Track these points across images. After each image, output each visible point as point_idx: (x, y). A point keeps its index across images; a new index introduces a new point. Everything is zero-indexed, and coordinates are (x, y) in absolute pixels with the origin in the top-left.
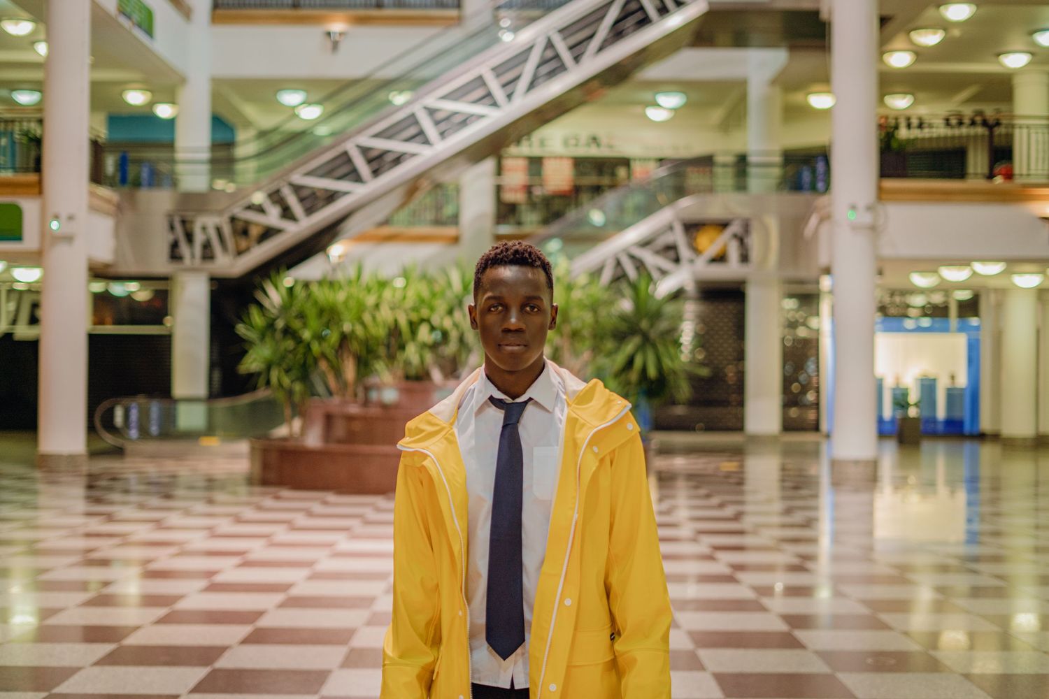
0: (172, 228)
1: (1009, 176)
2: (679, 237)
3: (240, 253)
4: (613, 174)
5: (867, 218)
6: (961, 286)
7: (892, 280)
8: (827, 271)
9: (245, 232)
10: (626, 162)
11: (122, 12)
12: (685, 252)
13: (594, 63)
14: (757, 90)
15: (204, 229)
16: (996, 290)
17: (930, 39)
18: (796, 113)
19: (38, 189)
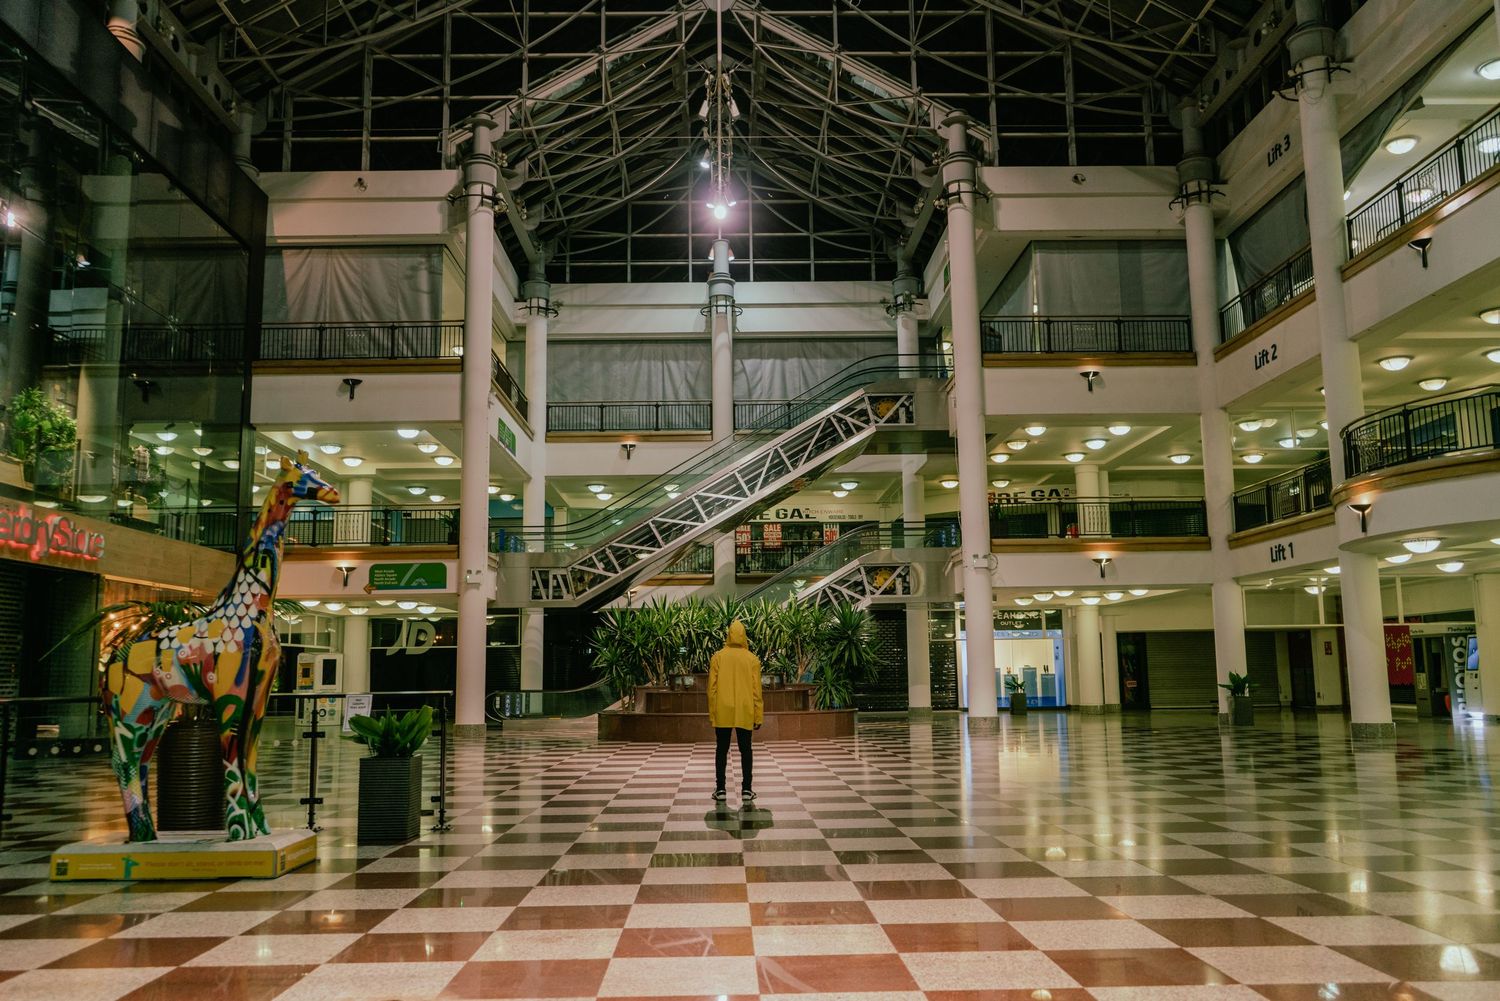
0: (534, 578)
1: (1076, 535)
2: (863, 577)
3: (578, 594)
4: (810, 536)
5: (984, 563)
6: (1047, 606)
7: (1002, 603)
8: (961, 597)
9: (581, 580)
10: (819, 526)
11: (501, 440)
12: (868, 588)
13: (804, 468)
14: (907, 480)
15: (555, 577)
16: (1071, 607)
17: (1019, 446)
18: (933, 492)
19: (457, 554)
